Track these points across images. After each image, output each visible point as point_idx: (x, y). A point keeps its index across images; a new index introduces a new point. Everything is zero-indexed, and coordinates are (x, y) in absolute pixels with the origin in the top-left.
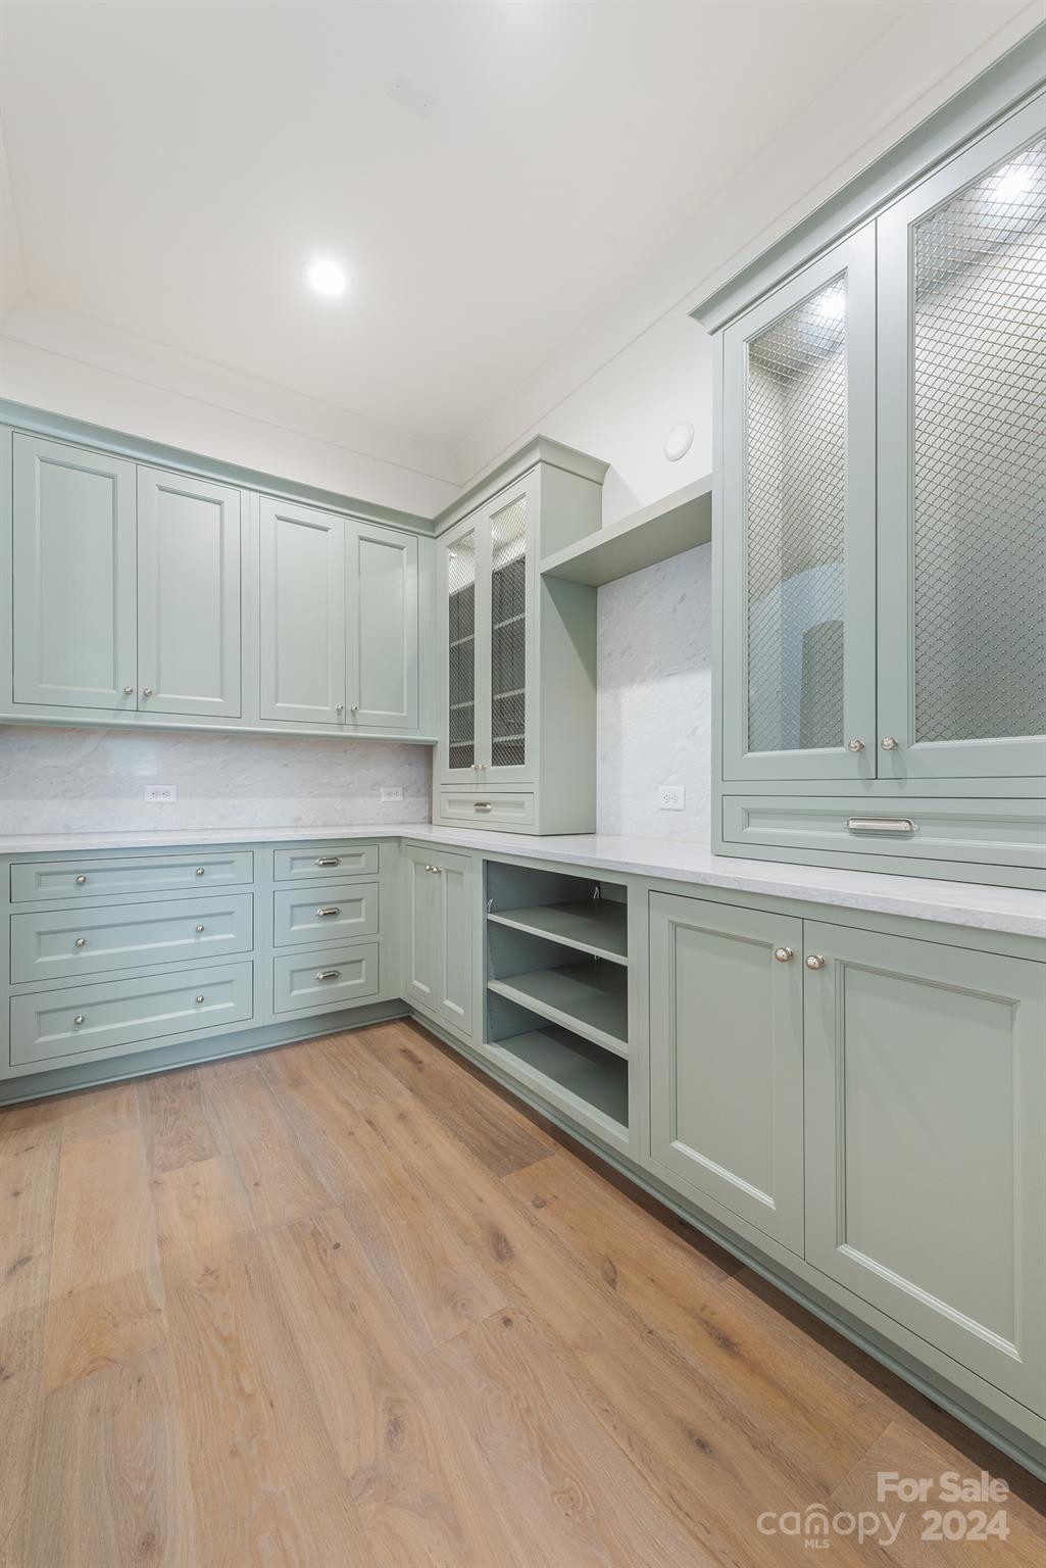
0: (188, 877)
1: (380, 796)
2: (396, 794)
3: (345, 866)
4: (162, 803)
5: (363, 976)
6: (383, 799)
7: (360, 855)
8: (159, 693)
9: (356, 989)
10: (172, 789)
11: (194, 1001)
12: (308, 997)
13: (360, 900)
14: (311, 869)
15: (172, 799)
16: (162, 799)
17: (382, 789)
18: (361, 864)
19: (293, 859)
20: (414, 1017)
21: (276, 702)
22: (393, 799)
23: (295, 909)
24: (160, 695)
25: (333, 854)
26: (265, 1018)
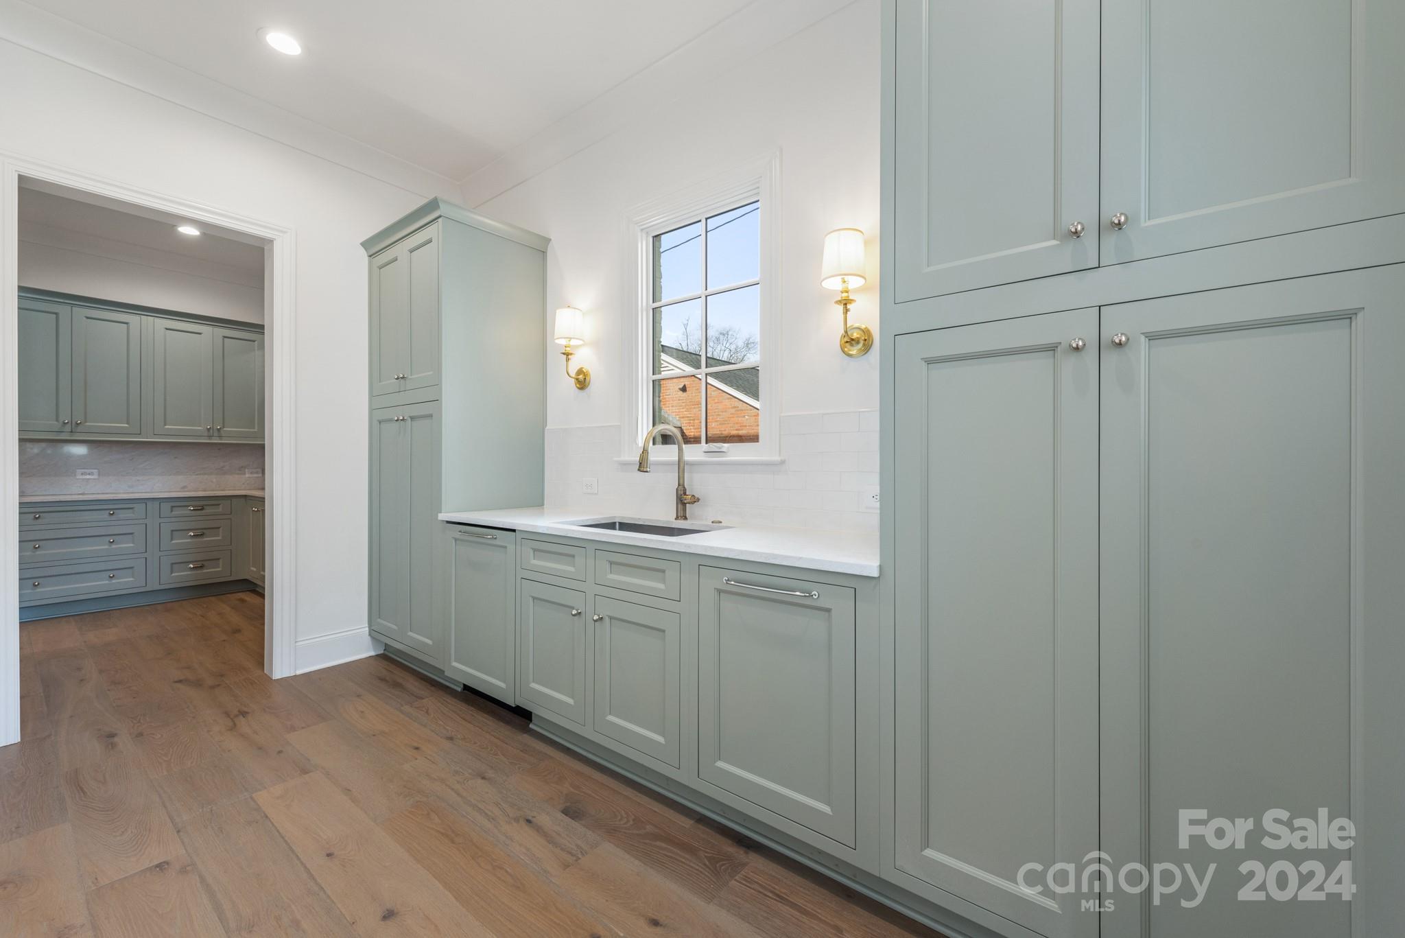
0: (105, 515)
1: (245, 474)
2: (257, 473)
3: (208, 510)
4: (89, 479)
5: (221, 565)
6: (247, 475)
7: (219, 505)
8: (86, 422)
9: (216, 572)
10: (95, 471)
11: (108, 578)
12: (183, 576)
13: (219, 528)
14: (186, 512)
15: (95, 477)
16: (88, 477)
17: (247, 470)
18: (220, 509)
19: (172, 507)
20: (257, 589)
21: (165, 425)
22: (255, 475)
23: (174, 532)
24: (87, 424)
25: (201, 504)
26: (153, 585)
